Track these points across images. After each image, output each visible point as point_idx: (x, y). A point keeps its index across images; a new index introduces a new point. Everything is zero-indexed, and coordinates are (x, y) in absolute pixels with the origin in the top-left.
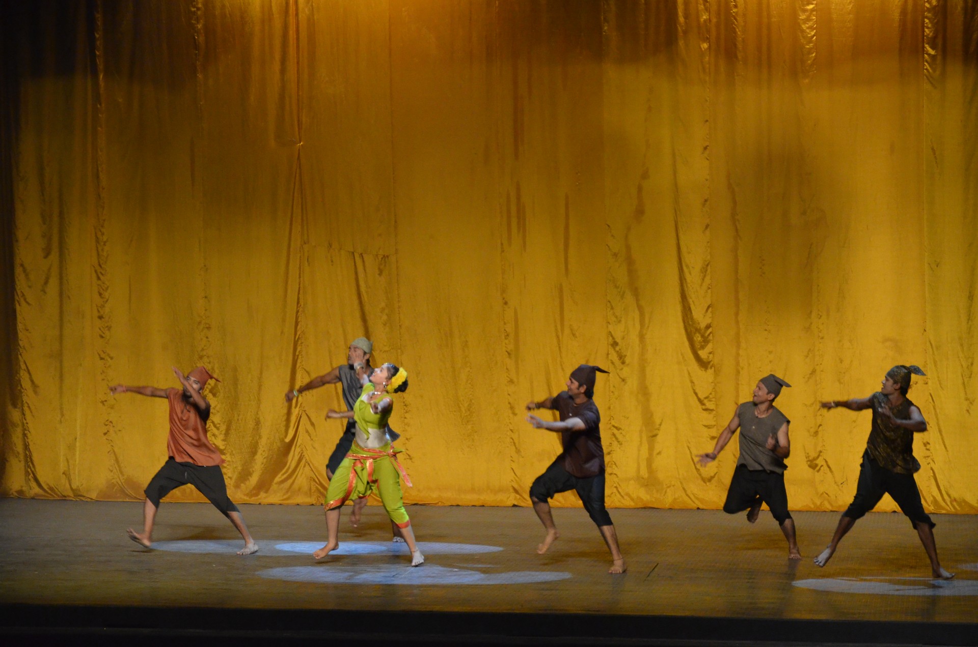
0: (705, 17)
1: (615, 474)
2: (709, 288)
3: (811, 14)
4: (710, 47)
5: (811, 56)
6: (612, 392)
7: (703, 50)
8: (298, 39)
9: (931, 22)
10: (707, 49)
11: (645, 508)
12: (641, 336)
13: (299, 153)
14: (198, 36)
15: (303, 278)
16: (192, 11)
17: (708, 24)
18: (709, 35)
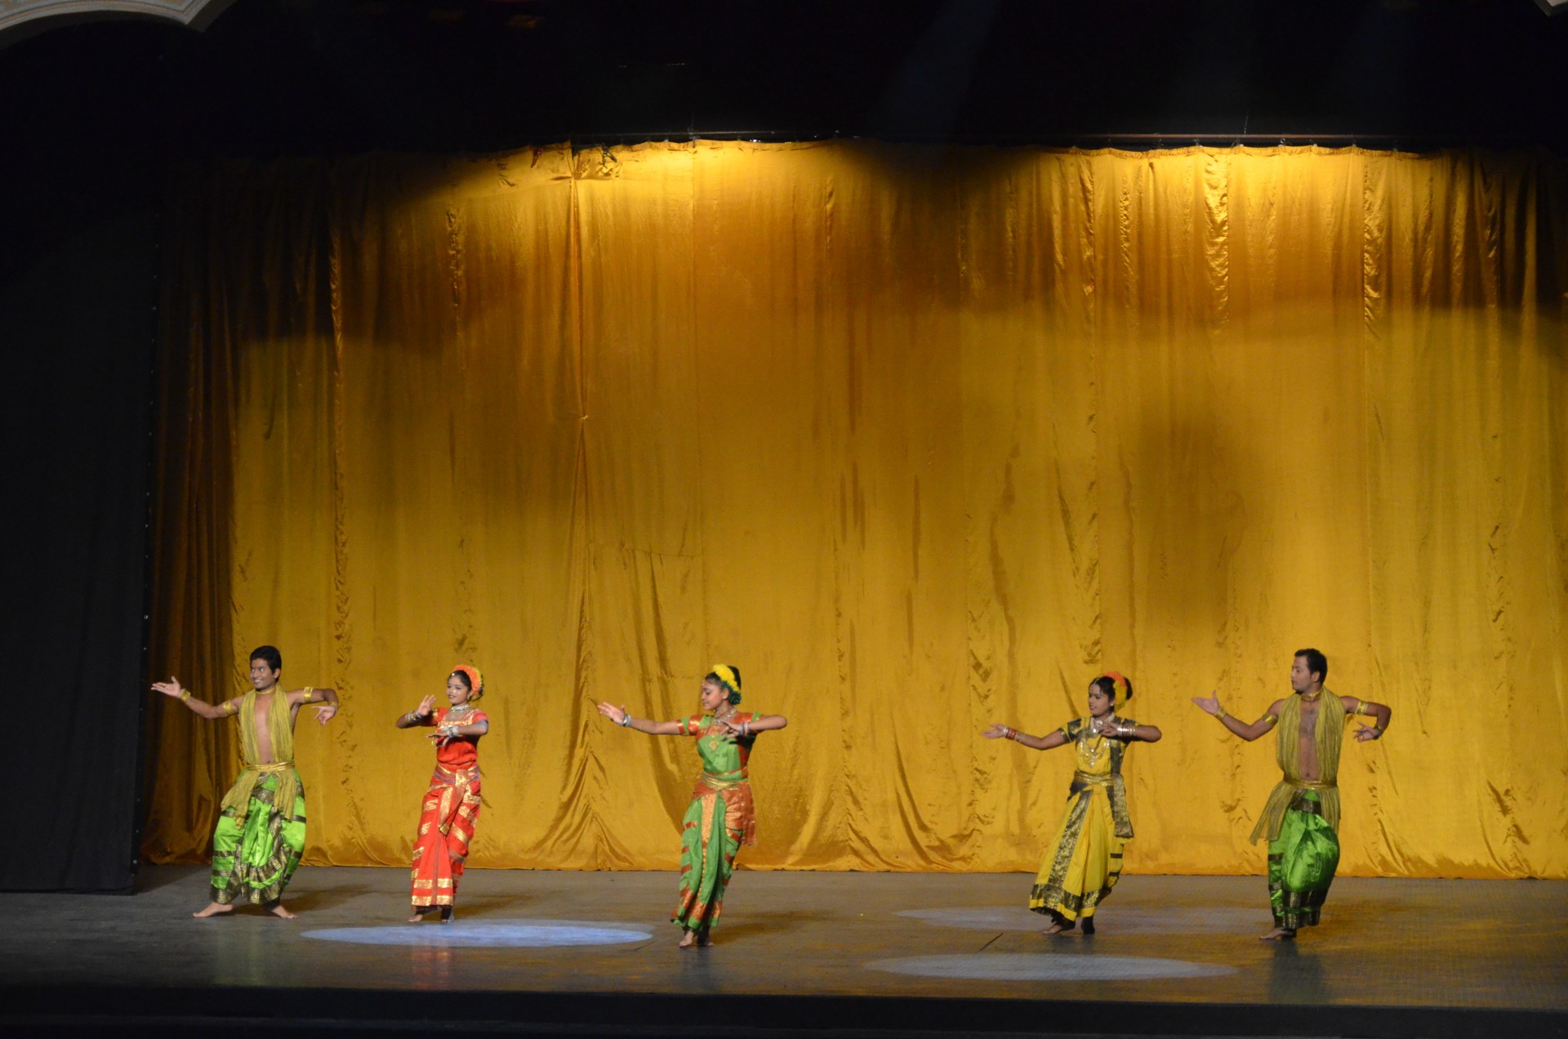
0: (1088, 253)
1: (978, 830)
2: (1098, 594)
3: (1221, 248)
4: (1095, 291)
5: (1222, 301)
6: (975, 726)
7: (1087, 294)
8: (581, 288)
9: (1372, 257)
10: (1092, 293)
11: (1014, 872)
12: (1011, 656)
13: (583, 430)
14: (458, 286)
15: (589, 586)
16: (450, 255)
17: (1093, 262)
18: (1095, 277)
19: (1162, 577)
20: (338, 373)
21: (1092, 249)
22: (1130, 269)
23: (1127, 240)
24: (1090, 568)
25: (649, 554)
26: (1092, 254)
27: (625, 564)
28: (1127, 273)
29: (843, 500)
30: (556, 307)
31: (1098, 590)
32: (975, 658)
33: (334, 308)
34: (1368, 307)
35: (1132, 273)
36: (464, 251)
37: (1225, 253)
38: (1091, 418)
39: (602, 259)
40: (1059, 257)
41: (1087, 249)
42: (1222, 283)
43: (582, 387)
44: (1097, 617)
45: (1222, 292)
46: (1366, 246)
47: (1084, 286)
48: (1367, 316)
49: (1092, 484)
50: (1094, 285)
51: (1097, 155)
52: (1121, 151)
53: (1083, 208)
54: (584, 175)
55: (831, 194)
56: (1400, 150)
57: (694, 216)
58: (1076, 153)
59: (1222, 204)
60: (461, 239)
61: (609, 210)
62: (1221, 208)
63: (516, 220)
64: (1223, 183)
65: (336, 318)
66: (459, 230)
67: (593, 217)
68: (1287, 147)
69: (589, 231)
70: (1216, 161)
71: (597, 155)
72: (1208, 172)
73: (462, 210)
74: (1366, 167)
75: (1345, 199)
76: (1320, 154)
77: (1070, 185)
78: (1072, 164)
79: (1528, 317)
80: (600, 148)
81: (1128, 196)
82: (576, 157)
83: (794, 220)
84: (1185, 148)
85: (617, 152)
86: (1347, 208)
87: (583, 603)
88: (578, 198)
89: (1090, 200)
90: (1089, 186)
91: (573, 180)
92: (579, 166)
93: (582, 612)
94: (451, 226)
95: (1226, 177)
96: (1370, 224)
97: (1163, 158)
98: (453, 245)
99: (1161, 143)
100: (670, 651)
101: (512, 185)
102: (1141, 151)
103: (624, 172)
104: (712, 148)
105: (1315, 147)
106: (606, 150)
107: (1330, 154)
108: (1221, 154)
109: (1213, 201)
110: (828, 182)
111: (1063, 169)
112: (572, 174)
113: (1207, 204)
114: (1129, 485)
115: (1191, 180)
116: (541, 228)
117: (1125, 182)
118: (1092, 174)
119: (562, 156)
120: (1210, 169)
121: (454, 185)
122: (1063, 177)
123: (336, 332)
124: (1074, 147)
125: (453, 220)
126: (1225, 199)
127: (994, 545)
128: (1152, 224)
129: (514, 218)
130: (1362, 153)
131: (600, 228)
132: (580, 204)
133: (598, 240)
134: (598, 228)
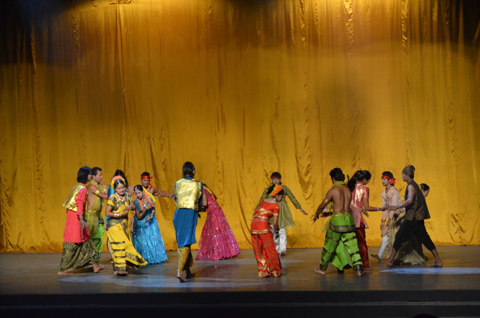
3: (351, 23)
5: (351, 42)
7: (303, 41)
8: (122, 43)
9: (405, 25)
10: (305, 40)
13: (124, 94)
14: (77, 44)
15: (128, 150)
16: (74, 32)
17: (305, 29)
18: (305, 34)
19: (332, 142)
20: (35, 75)
21: (304, 25)
22: (318, 31)
23: (317, 21)
24: (306, 139)
25: (149, 138)
26: (305, 26)
27: (140, 142)
29: (218, 117)
30: (113, 50)
31: (309, 147)
32: (266, 172)
33: (33, 52)
34: (403, 43)
35: (319, 33)
36: (79, 31)
37: (352, 25)
38: (305, 85)
40: (293, 27)
41: (302, 25)
42: (351, 36)
43: (123, 78)
44: (309, 157)
45: (351, 39)
46: (402, 21)
47: (302, 37)
48: (403, 46)
49: (306, 109)
50: (305, 37)
53: (301, 10)
54: (122, 2)
55: (210, 7)
57: (162, 16)
59: (351, 7)
60: (78, 26)
61: (131, 15)
62: (350, 9)
63: (98, 19)
65: (34, 56)
66: (77, 23)
67: (125, 18)
69: (124, 22)
73: (78, 16)
75: (394, 4)
77: (296, 2)
79: (461, 45)
81: (317, 5)
83: (198, 16)
86: (395, 8)
87: (125, 157)
88: (119, 11)
89: (303, 7)
90: (303, 2)
91: (118, 4)
93: (125, 159)
94: (74, 22)
96: (404, 13)
98: (75, 29)
100: (158, 172)
101: (96, 7)
103: (136, 1)
109: (347, 6)
110: (209, 3)
112: (117, 2)
113: (345, 7)
114: (319, 109)
116: (107, 21)
121: (75, 7)
123: (34, 61)
125: (75, 20)
126: (351, 5)
127: (272, 131)
128: (326, 15)
131: (128, 22)
132: (120, 13)
133: (128, 26)
134: (127, 21)
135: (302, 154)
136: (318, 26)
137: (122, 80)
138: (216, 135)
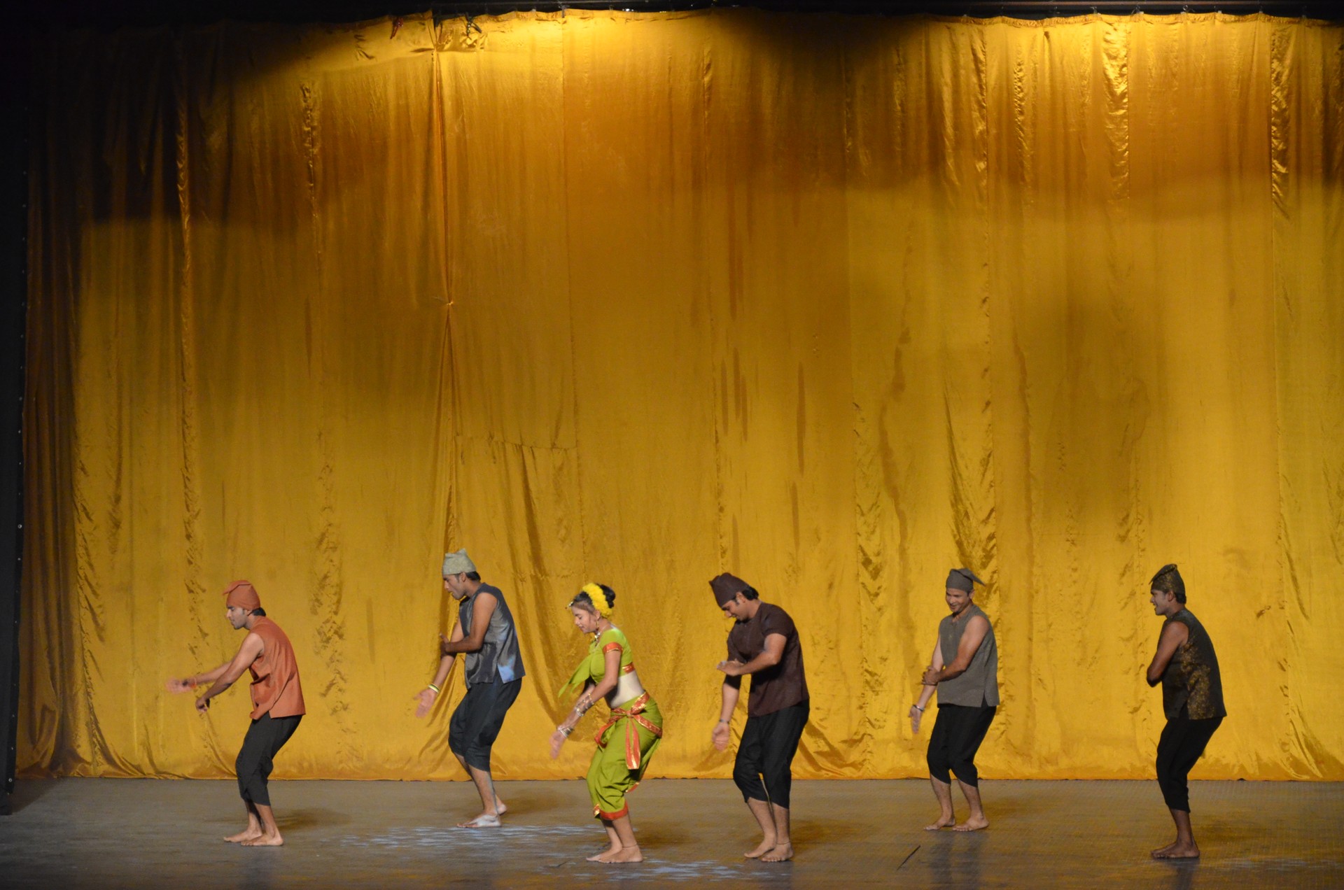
0: (981, 127)
1: (869, 735)
2: (991, 486)
4: (987, 168)
5: (1122, 177)
6: (865, 626)
7: (979, 170)
8: (444, 165)
9: (1279, 130)
10: (985, 169)
11: (907, 779)
12: (903, 551)
13: (448, 316)
14: (313, 164)
15: (457, 481)
16: (305, 131)
17: (985, 137)
18: (987, 153)
19: (1060, 468)
21: (984, 123)
22: (1024, 144)
23: (1021, 113)
24: (984, 459)
25: (519, 448)
26: (985, 128)
27: (494, 458)
28: (1021, 147)
29: (724, 387)
30: (419, 188)
31: (992, 482)
32: (865, 554)
33: (180, 188)
34: (1276, 183)
35: (1026, 148)
36: (320, 127)
37: (1126, 127)
38: (984, 301)
39: (467, 136)
40: (949, 130)
41: (979, 123)
42: (1122, 158)
43: (447, 270)
44: (992, 510)
45: (1123, 167)
46: (1273, 119)
47: (976, 161)
48: (1275, 193)
49: (986, 370)
50: (987, 161)
51: (990, 24)
52: (1015, 20)
53: (974, 79)
54: (447, 46)
55: (709, 66)
56: (1309, 17)
57: (564, 92)
58: (967, 22)
59: (1122, 75)
60: (316, 114)
61: (474, 83)
62: (1120, 80)
63: (375, 95)
64: (1123, 53)
65: (184, 199)
66: (314, 106)
67: (457, 92)
68: (1189, 14)
69: (452, 104)
70: (1115, 29)
71: (460, 26)
72: (1107, 41)
73: (317, 85)
74: (1274, 34)
75: (1251, 70)
76: (1224, 22)
77: (961, 55)
78: (963, 34)
80: (464, 18)
81: (1023, 67)
82: (438, 28)
83: (670, 94)
84: (1083, 16)
85: (482, 22)
86: (1254, 81)
87: (450, 500)
88: (440, 71)
89: (982, 72)
90: (981, 56)
91: (435, 53)
92: (442, 37)
93: (449, 509)
94: (305, 101)
95: (1125, 46)
96: (1279, 95)
97: (1059, 27)
98: (308, 121)
99: (1058, 10)
100: (543, 548)
101: (370, 58)
102: (1036, 19)
103: (490, 44)
104: (582, 18)
105: (1219, 15)
106: (470, 21)
107: (1235, 21)
108: (1120, 22)
109: (1112, 73)
110: (705, 54)
111: (954, 38)
112: (434, 45)
113: (1106, 75)
114: (1023, 372)
115: (1089, 49)
116: (402, 102)
117: (1019, 52)
118: (984, 44)
119: (423, 27)
120: (1108, 37)
121: (309, 58)
122: (954, 48)
123: (183, 215)
124: (965, 15)
125: (307, 95)
126: (1125, 69)
127: (883, 434)
128: (1048, 96)
129: (372, 92)
130: (1269, 20)
131: (464, 104)
132: (443, 78)
133: (463, 117)
134: (462, 103)
135: (971, 504)
136: (1025, 128)
137: (443, 275)
138: (717, 441)
